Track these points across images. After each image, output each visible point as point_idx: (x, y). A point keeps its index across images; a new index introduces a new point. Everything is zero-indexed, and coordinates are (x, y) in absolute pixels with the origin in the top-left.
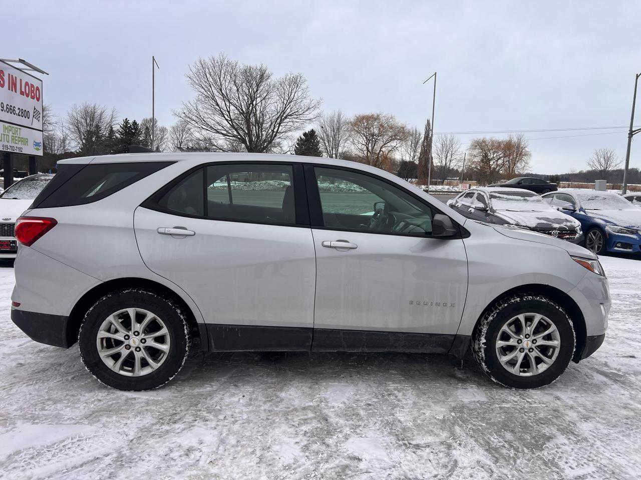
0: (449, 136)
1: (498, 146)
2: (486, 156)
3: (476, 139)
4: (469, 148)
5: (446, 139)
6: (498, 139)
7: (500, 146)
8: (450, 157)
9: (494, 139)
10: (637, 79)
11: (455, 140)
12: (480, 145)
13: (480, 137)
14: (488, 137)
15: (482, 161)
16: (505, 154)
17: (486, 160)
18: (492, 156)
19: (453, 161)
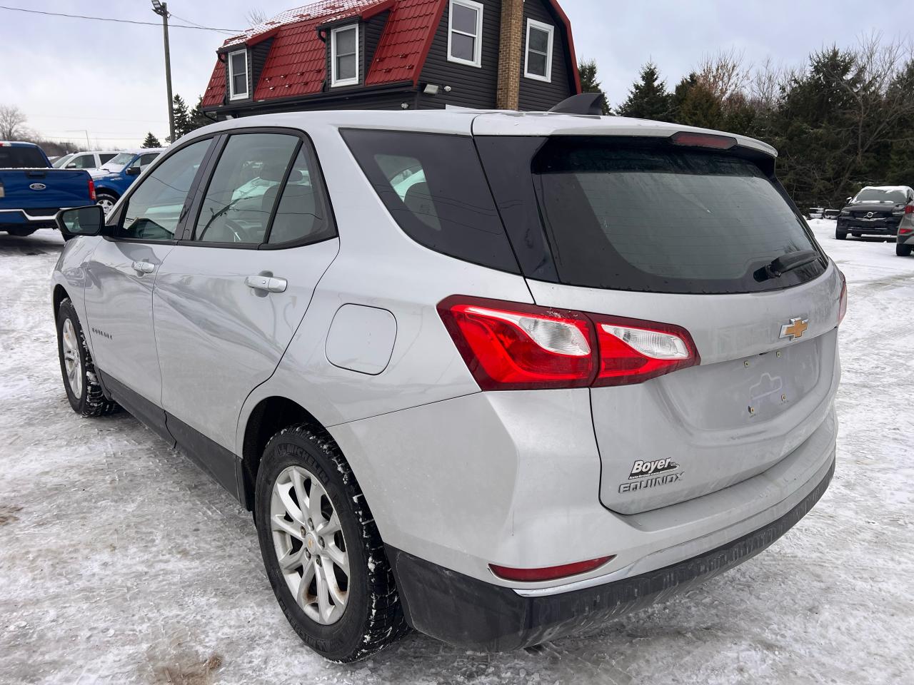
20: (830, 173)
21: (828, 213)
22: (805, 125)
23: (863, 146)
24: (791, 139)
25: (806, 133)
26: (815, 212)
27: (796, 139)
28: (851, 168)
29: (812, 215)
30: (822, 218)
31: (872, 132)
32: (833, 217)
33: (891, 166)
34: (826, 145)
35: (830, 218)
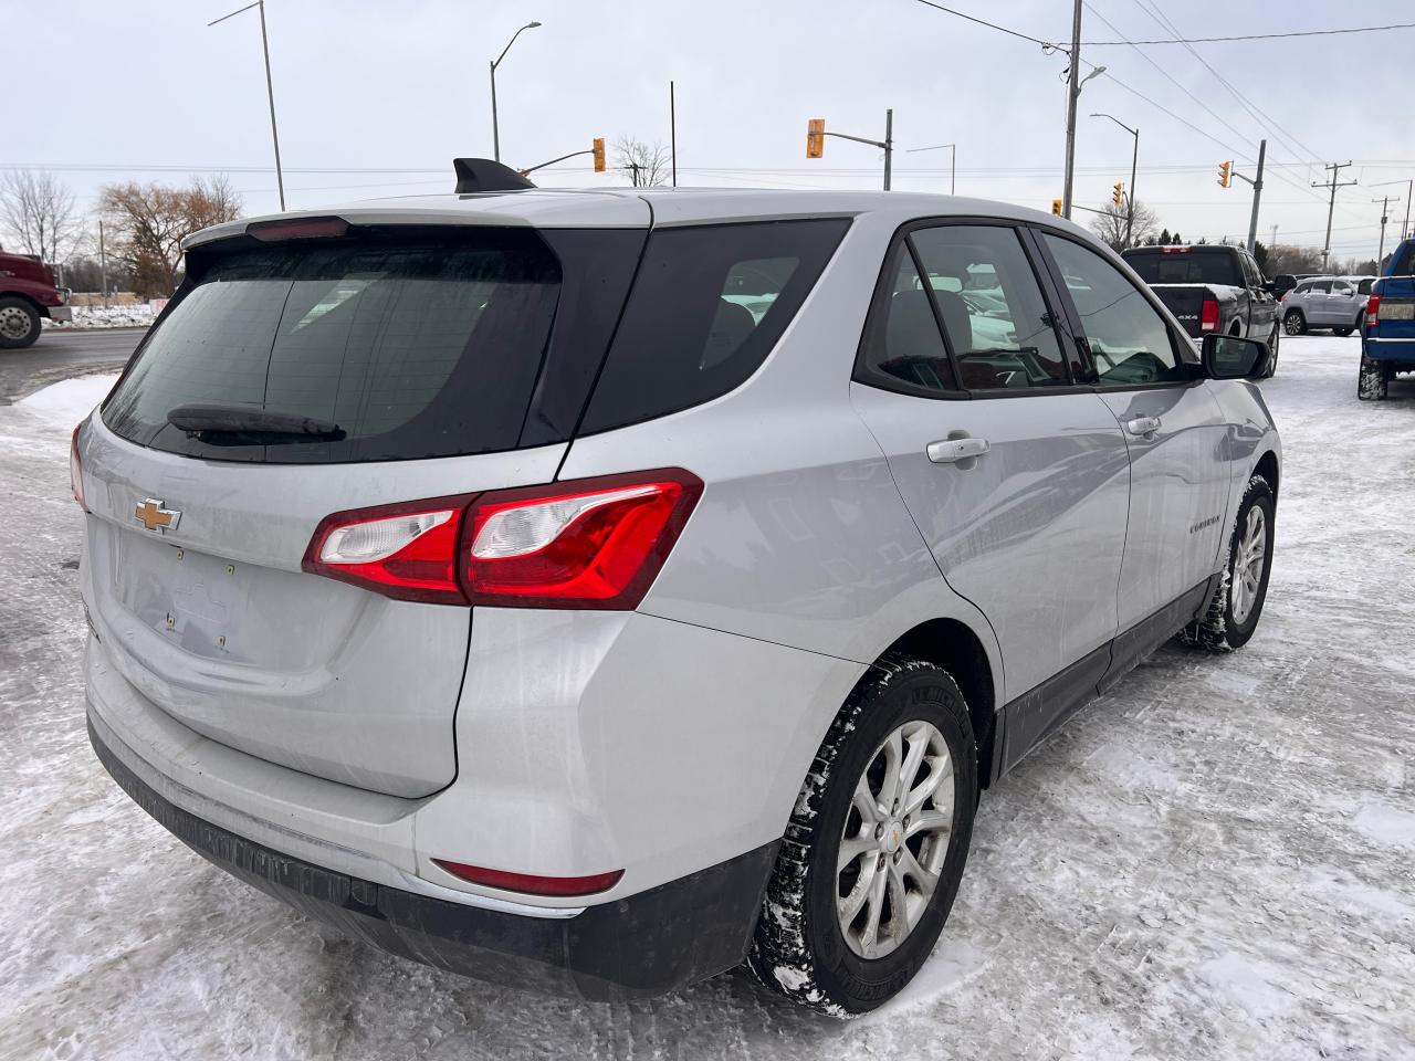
0: (36, 176)
1: (171, 204)
2: (145, 229)
3: (110, 186)
4: (96, 207)
5: (31, 186)
6: (170, 187)
7: (177, 204)
8: (51, 232)
9: (159, 186)
10: (493, 71)
11: (56, 185)
12: (125, 200)
13: (122, 181)
14: (144, 182)
15: (138, 240)
16: (193, 225)
17: (146, 237)
18: (162, 228)
19: (64, 242)
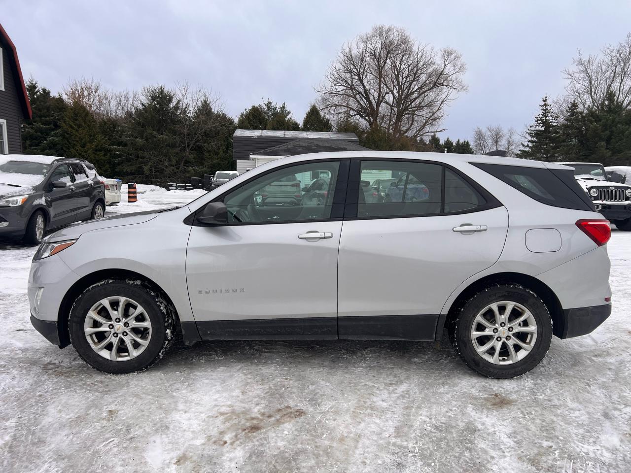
20: (174, 162)
21: (179, 186)
22: (154, 133)
23: (188, 146)
24: (147, 140)
25: (156, 138)
26: (172, 186)
27: (150, 141)
28: (184, 160)
29: (170, 188)
30: (176, 190)
31: (192, 139)
32: (182, 188)
33: (206, 159)
34: (168, 145)
35: (181, 189)
